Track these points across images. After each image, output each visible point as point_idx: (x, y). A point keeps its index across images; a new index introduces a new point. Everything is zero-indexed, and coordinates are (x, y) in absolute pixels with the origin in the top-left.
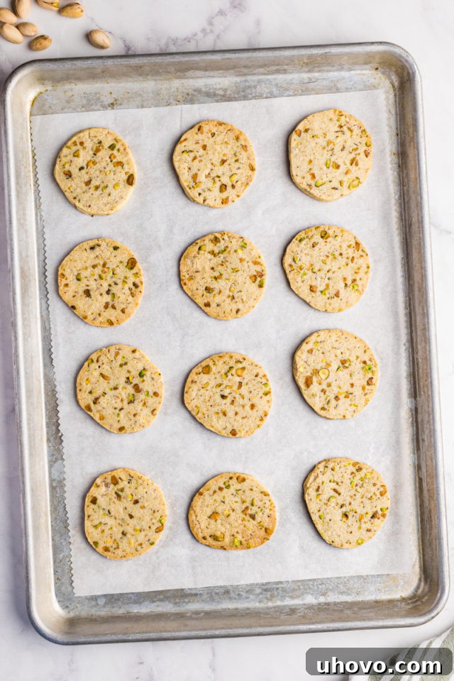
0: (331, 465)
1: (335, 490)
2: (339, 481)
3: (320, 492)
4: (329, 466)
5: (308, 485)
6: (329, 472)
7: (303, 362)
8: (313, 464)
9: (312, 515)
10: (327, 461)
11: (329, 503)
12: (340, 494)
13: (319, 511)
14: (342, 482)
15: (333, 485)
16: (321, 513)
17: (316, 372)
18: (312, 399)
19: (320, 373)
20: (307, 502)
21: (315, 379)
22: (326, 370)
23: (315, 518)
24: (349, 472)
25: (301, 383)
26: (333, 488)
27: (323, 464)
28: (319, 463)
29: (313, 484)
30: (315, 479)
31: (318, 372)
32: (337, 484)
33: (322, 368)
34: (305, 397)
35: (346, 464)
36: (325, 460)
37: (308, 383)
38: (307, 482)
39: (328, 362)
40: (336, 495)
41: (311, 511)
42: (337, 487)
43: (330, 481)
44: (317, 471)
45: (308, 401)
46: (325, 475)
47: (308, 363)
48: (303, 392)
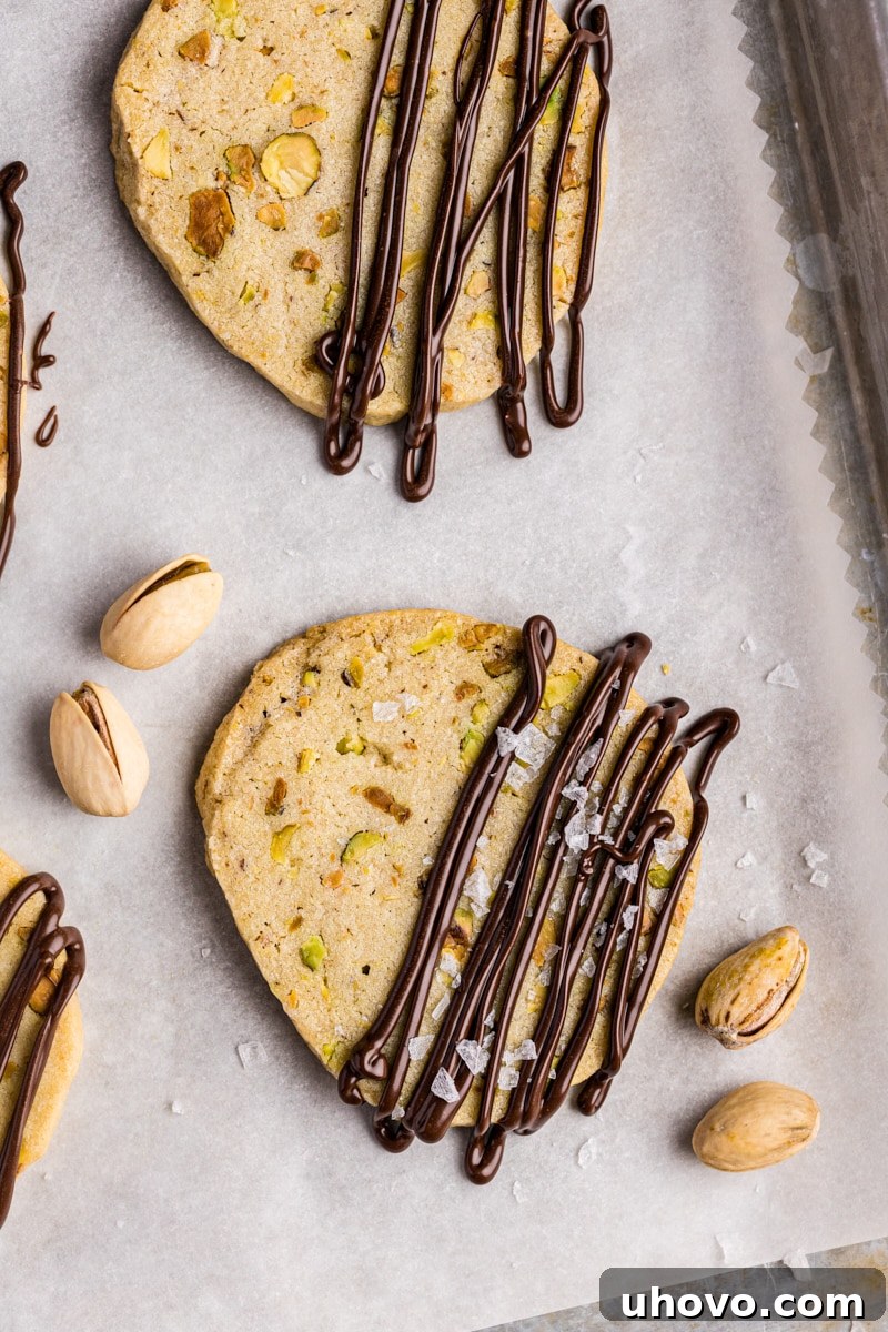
0: (336, 657)
1: (374, 795)
2: (393, 741)
3: (291, 815)
4: (325, 662)
5: (218, 786)
6: (329, 697)
7: (160, 119)
8: (237, 663)
9: (256, 950)
10: (311, 635)
11: (350, 873)
12: (404, 816)
13: (298, 922)
14: (411, 746)
15: (367, 771)
16: (308, 935)
17: (247, 161)
18: (246, 313)
19: (270, 164)
20: (223, 880)
21: (243, 204)
22: (302, 146)
23: (275, 964)
24: (445, 683)
25: (170, 235)
26: (363, 783)
27: (292, 655)
28: (271, 654)
29: (243, 777)
30: (254, 745)
31: (258, 160)
32: (386, 759)
33: (272, 136)
34: (207, 313)
35: (422, 641)
36: (303, 635)
37: (208, 230)
38: (212, 771)
39: (304, 97)
40: (388, 823)
41: (248, 930)
42: (382, 778)
43: (342, 750)
44: (260, 698)
45: (224, 336)
46: (309, 713)
47: (194, 118)
48: (190, 285)
